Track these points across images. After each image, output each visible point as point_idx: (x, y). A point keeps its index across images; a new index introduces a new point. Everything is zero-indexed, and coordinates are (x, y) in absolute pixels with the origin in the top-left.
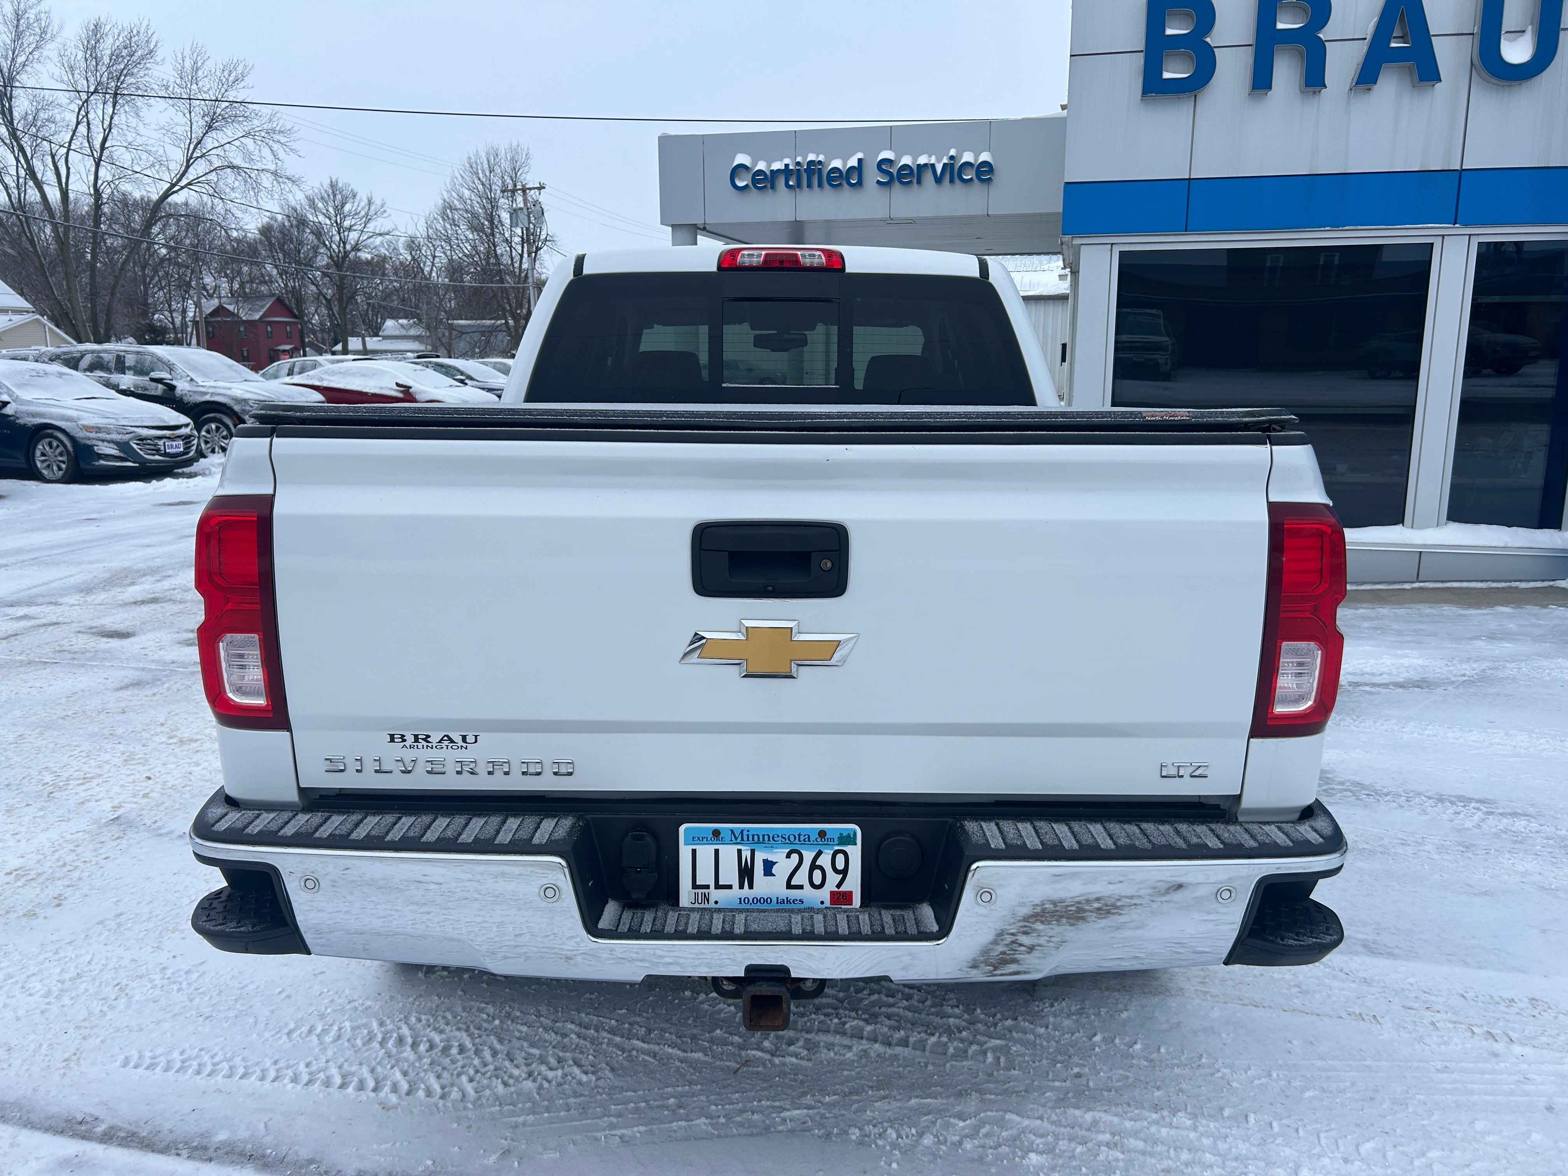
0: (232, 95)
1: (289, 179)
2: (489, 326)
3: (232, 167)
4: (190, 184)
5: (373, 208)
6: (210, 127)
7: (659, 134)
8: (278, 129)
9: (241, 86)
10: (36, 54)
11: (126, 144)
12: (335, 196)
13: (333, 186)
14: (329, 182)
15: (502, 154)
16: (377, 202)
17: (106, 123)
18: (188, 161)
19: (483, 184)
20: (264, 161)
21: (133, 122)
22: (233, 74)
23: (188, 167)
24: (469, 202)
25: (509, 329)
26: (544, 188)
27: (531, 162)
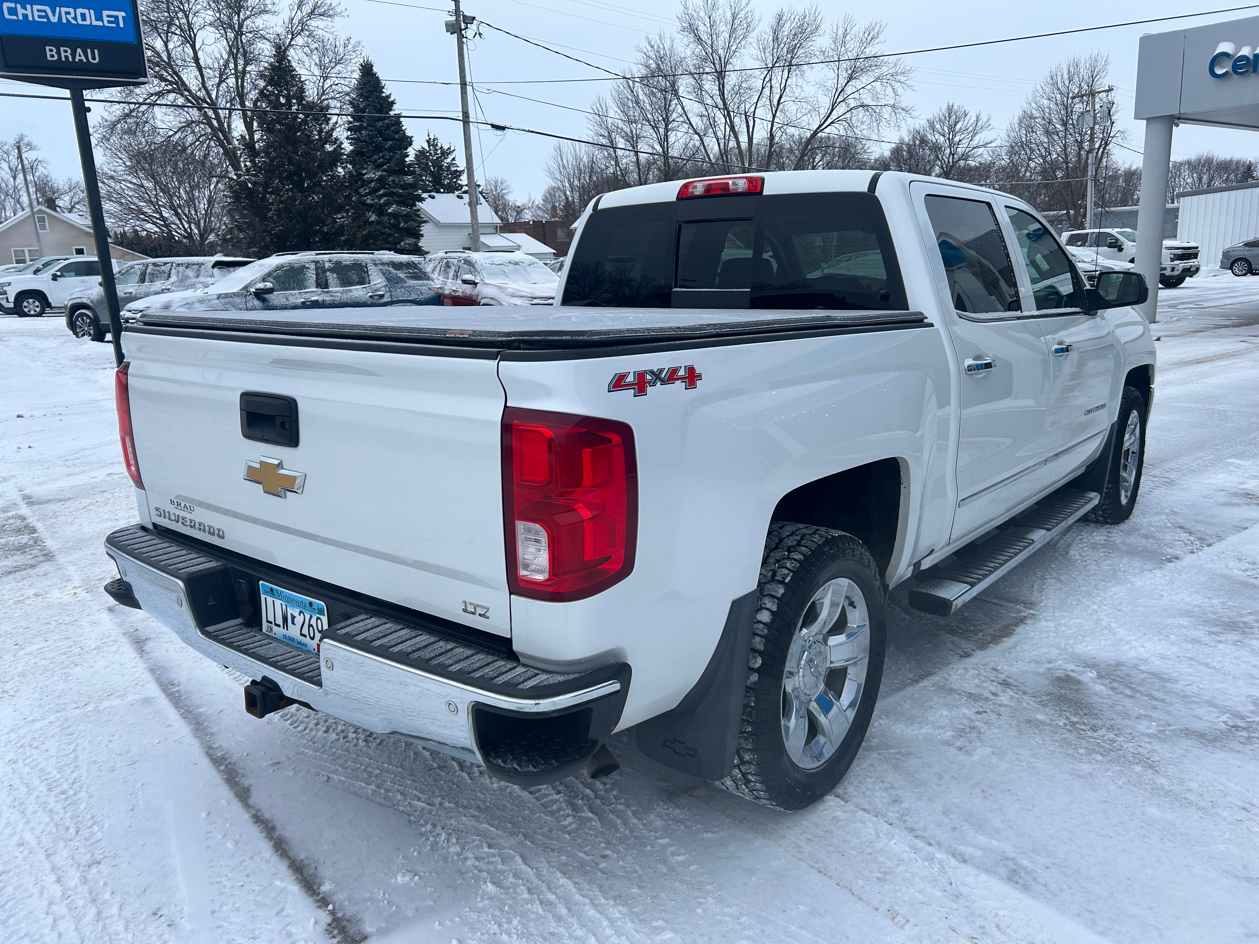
0: (870, 51)
1: (903, 109)
2: (1052, 216)
3: (862, 106)
4: (832, 123)
5: (979, 124)
6: (851, 78)
7: (1141, 36)
8: (900, 71)
9: (876, 42)
10: (743, 43)
11: (793, 99)
12: (950, 117)
13: (950, 110)
14: (946, 106)
15: (1082, 66)
16: (984, 118)
17: (783, 85)
18: (833, 106)
19: (1061, 93)
20: (887, 98)
21: (800, 81)
22: (871, 35)
23: (832, 110)
24: (1047, 110)
25: (1069, 218)
26: (1113, 90)
27: (1110, 67)
